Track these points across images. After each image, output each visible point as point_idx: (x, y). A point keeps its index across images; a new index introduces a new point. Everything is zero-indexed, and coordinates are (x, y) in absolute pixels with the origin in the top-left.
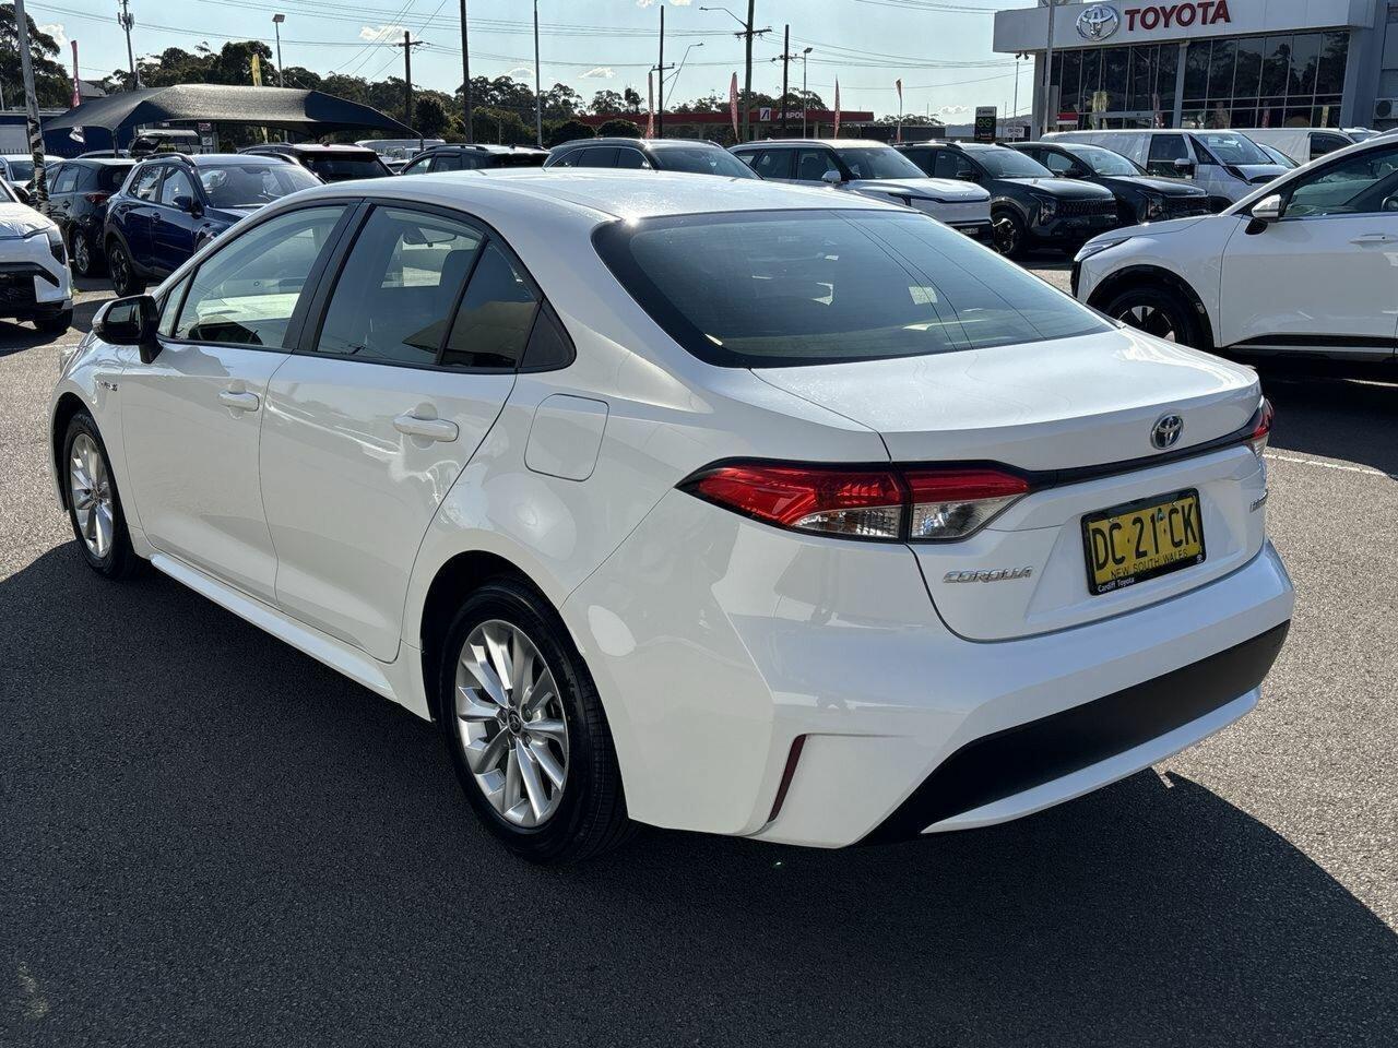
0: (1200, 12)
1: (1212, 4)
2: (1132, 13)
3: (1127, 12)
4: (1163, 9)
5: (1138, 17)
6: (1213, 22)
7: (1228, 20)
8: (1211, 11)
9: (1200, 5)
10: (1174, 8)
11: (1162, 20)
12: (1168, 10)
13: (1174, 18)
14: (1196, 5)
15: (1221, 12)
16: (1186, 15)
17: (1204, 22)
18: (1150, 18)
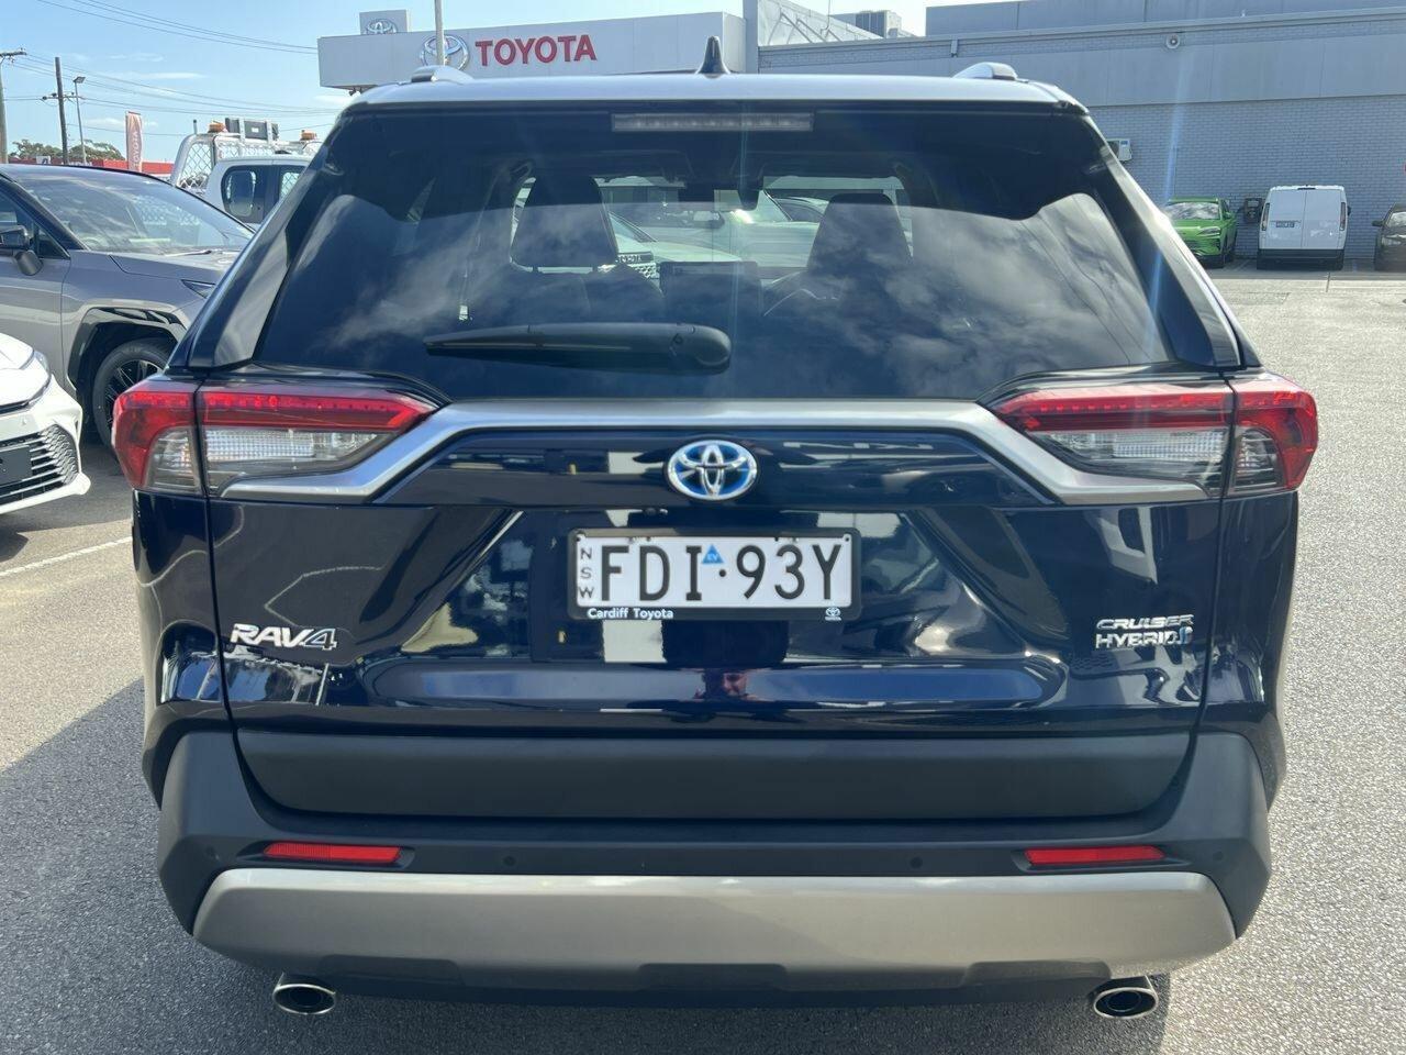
0: (561, 46)
1: (574, 38)
2: (484, 45)
3: (478, 44)
4: (518, 41)
5: (491, 51)
6: (577, 58)
7: (593, 58)
8: (574, 47)
9: (560, 39)
10: (531, 41)
11: (519, 54)
12: (525, 43)
13: (532, 54)
14: (556, 40)
15: (585, 48)
16: (546, 50)
17: (567, 59)
18: (505, 53)
